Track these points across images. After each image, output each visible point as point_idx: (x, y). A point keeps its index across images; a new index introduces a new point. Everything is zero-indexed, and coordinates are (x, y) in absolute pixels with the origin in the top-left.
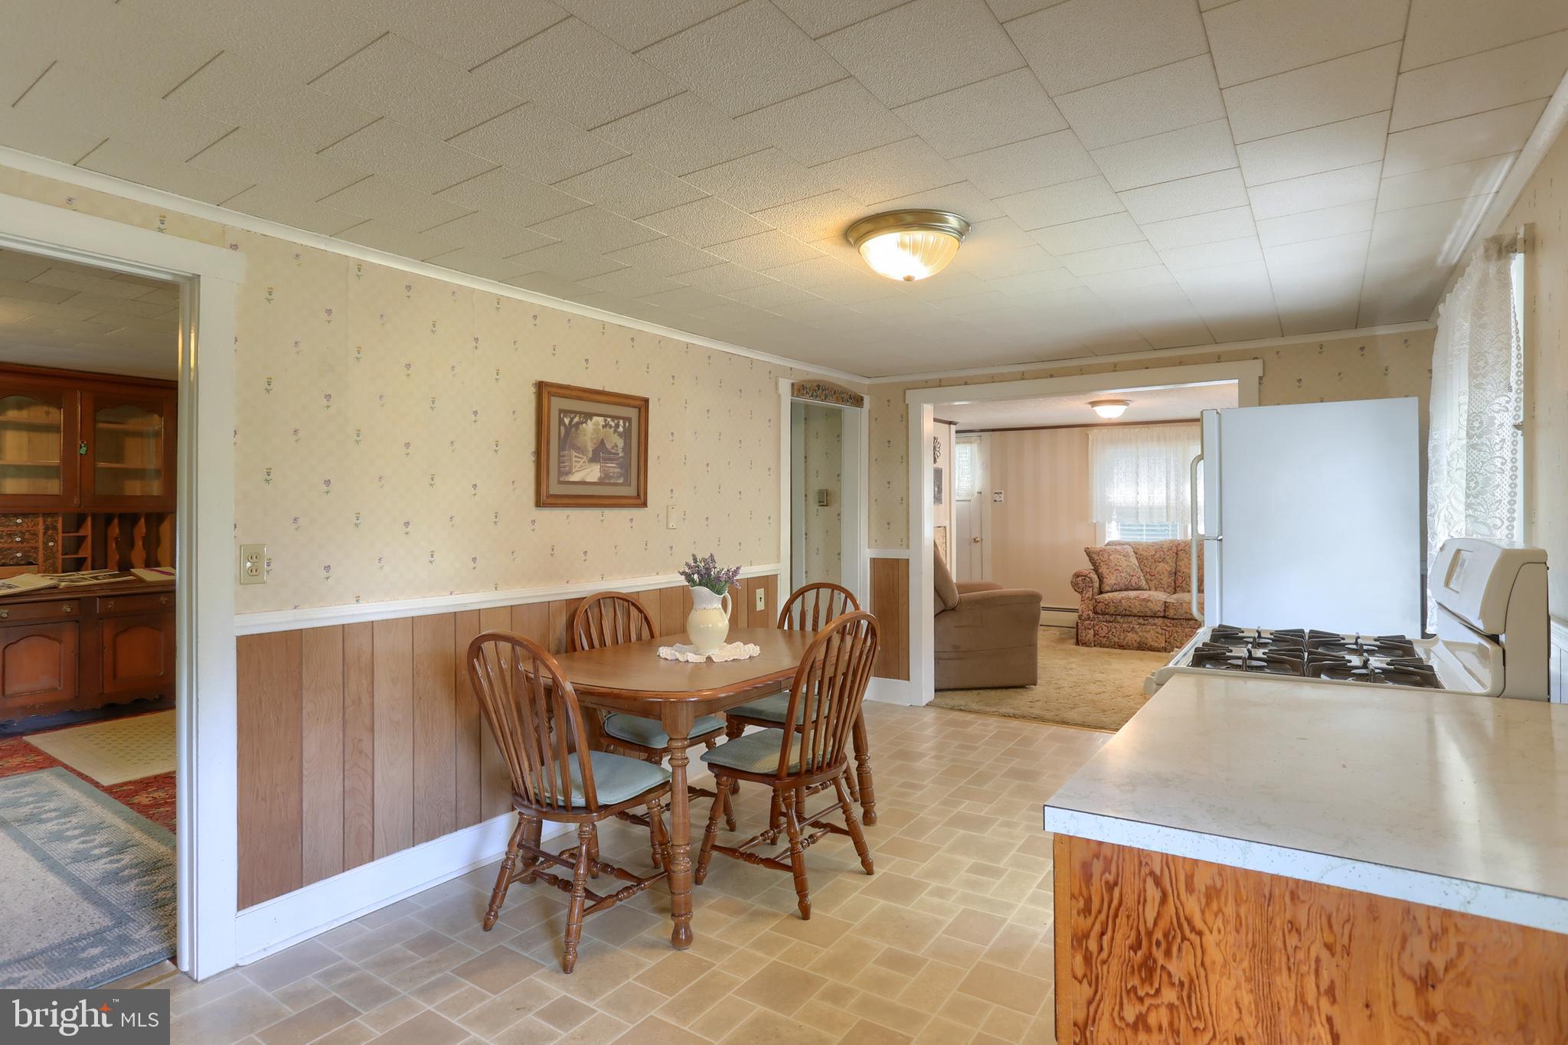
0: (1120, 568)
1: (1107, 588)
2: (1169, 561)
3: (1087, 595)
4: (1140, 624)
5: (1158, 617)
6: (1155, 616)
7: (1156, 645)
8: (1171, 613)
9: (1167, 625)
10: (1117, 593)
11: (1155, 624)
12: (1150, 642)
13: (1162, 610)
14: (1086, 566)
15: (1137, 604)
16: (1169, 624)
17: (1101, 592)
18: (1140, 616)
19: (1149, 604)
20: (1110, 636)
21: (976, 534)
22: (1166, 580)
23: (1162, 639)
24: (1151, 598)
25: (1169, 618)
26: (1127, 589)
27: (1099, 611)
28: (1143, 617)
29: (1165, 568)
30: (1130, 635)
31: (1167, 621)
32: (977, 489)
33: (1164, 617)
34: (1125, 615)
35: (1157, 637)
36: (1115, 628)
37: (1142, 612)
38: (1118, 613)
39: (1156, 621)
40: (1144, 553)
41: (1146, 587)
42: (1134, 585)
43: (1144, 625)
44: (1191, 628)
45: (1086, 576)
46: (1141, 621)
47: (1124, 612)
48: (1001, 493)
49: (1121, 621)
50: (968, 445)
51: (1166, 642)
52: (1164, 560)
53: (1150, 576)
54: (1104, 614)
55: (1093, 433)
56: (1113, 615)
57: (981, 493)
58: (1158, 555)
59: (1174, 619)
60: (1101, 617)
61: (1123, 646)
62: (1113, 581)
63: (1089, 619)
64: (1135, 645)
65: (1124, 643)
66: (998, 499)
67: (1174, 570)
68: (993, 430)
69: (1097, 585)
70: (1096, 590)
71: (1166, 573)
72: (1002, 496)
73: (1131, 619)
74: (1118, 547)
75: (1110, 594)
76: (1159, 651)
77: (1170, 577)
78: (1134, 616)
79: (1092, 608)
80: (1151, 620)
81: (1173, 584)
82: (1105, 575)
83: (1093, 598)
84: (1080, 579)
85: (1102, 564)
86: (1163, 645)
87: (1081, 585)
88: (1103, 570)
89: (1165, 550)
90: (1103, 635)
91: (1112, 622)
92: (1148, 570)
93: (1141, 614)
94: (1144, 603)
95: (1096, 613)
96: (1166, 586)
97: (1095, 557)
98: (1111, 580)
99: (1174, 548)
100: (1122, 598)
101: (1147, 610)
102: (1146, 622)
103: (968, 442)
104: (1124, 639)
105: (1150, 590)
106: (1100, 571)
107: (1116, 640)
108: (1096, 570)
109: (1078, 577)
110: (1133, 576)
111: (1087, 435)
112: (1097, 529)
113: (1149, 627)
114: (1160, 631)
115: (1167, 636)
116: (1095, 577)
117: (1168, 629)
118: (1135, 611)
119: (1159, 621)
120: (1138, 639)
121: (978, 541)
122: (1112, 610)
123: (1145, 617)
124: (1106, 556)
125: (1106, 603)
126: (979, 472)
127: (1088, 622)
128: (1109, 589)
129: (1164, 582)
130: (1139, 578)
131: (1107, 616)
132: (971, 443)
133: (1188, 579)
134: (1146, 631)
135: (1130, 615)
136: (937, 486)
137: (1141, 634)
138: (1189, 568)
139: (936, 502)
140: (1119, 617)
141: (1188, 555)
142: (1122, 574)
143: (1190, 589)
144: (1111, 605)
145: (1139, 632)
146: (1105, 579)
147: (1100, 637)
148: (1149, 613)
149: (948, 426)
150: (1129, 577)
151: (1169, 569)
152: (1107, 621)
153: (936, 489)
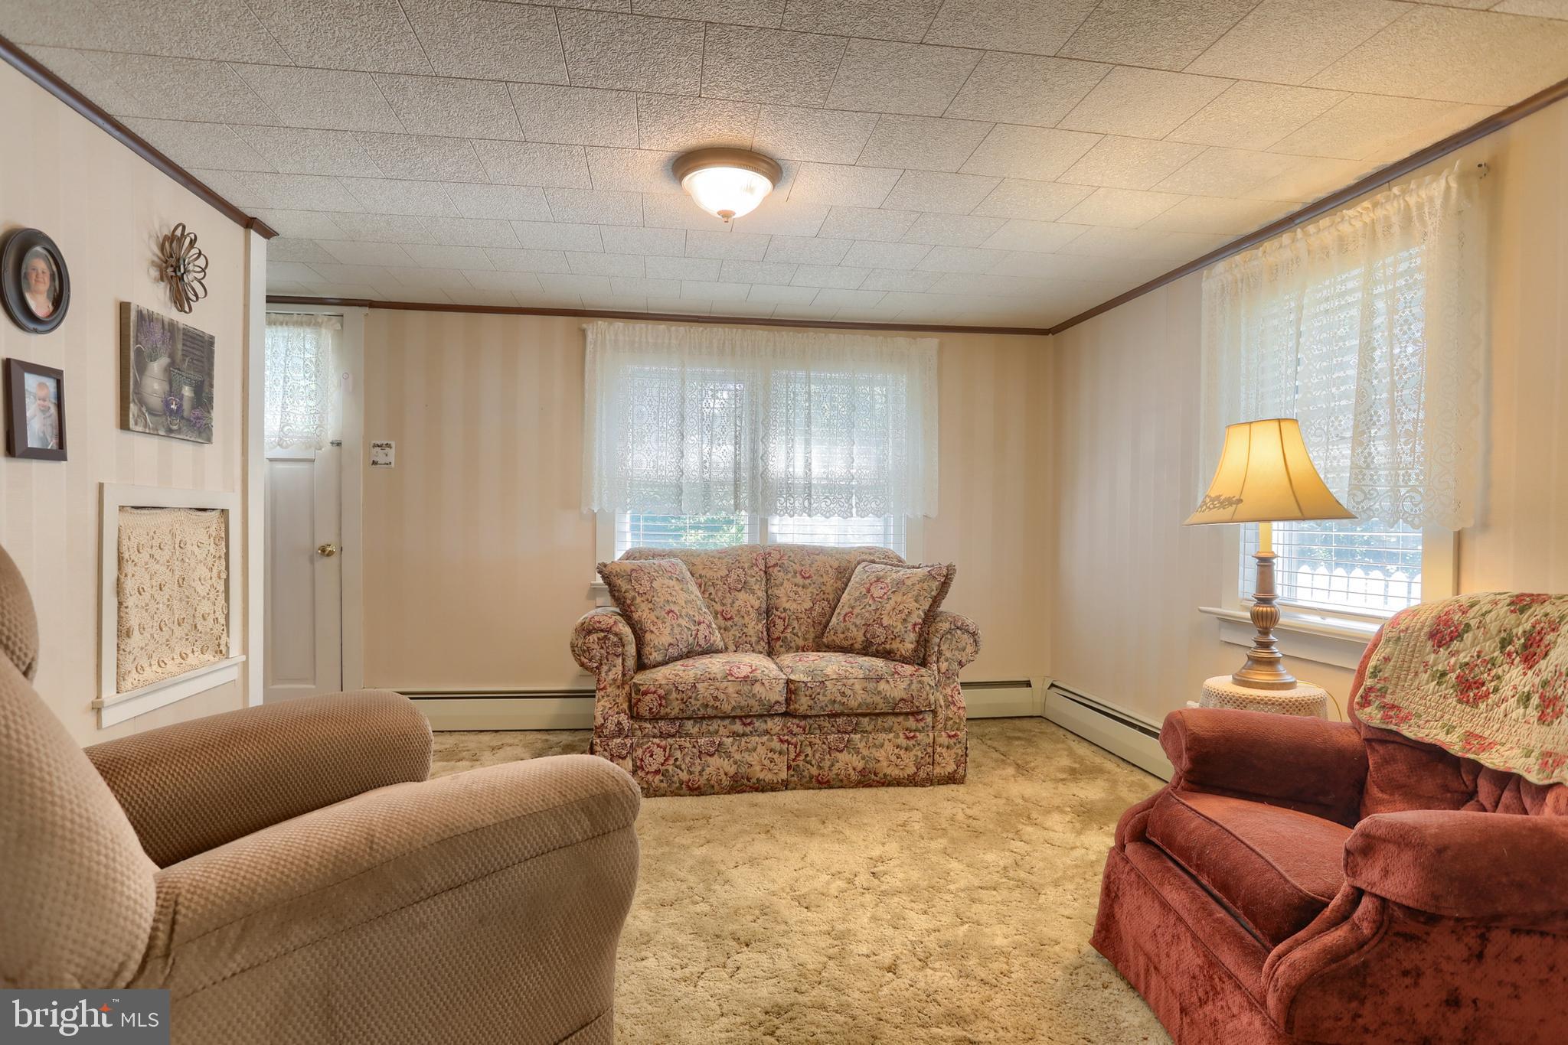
0: (676, 609)
1: (656, 656)
2: (756, 587)
3: (611, 676)
4: (735, 734)
5: (772, 716)
6: (768, 714)
7: (767, 776)
8: (803, 704)
9: (791, 732)
11: (767, 732)
12: (759, 774)
13: (782, 699)
14: (604, 611)
15: (731, 690)
16: (795, 730)
17: (641, 666)
18: (734, 717)
19: (757, 688)
20: (670, 768)
21: (326, 536)
22: (755, 627)
23: (781, 763)
24: (758, 674)
25: (795, 717)
26: (689, 654)
27: (644, 710)
28: (740, 717)
29: (750, 601)
30: (715, 761)
31: (792, 723)
32: (331, 433)
33: (785, 714)
34: (703, 718)
35: (771, 761)
36: (681, 748)
37: (742, 708)
38: (689, 713)
39: (770, 724)
40: (710, 574)
41: (721, 646)
42: (702, 642)
43: (744, 735)
44: (839, 731)
45: (609, 630)
46: (738, 727)
47: (702, 712)
48: (388, 446)
49: (694, 730)
50: (308, 330)
51: (789, 768)
52: (745, 586)
53: (725, 621)
54: (655, 718)
55: (597, 329)
56: (677, 718)
57: (339, 444)
58: (733, 576)
59: (805, 717)
60: (647, 725)
61: (699, 788)
62: (666, 639)
63: (620, 732)
64: (726, 782)
65: (702, 781)
66: (381, 459)
67: (764, 606)
68: (372, 304)
69: (631, 649)
70: (631, 663)
71: (753, 614)
72: (392, 452)
73: (714, 725)
74: (664, 562)
75: (665, 670)
76: (773, 790)
77: (759, 621)
78: (723, 718)
79: (625, 706)
80: (758, 724)
81: (765, 633)
82: (648, 625)
83: (624, 683)
84: (594, 637)
85: (639, 600)
86: (784, 775)
87: (597, 652)
88: (642, 613)
89: (746, 566)
90: (654, 768)
91: (673, 736)
92: (719, 608)
93: (738, 712)
94: (746, 688)
95: (635, 716)
96: (754, 639)
97: (624, 585)
98: (661, 638)
99: (761, 562)
100: (700, 680)
101: (752, 702)
102: (748, 729)
103: (309, 324)
104: (701, 772)
106: (636, 616)
107: (684, 776)
108: (627, 615)
109: (590, 633)
110: (699, 624)
111: (584, 331)
112: (596, 526)
113: (755, 739)
114: (776, 744)
115: (792, 756)
116: (626, 631)
117: (794, 740)
118: (727, 708)
119: (775, 725)
120: (732, 770)
121: (330, 554)
122: (675, 709)
123: (745, 717)
124: (645, 581)
125: (661, 692)
126: (335, 395)
127: (619, 740)
128: (660, 658)
129: (750, 631)
130: (709, 626)
131: (662, 723)
132: (318, 325)
133: (795, 624)
134: (747, 750)
135: (715, 717)
136: (190, 385)
137: (738, 757)
138: (795, 601)
139: (179, 431)
140: (689, 724)
141: (790, 575)
142: (681, 621)
143: (801, 643)
144: (674, 695)
145: (732, 755)
146: (648, 636)
147: (647, 773)
148: (757, 709)
149: (238, 230)
150: (693, 628)
151: (757, 604)
152: (662, 736)
153: (187, 392)
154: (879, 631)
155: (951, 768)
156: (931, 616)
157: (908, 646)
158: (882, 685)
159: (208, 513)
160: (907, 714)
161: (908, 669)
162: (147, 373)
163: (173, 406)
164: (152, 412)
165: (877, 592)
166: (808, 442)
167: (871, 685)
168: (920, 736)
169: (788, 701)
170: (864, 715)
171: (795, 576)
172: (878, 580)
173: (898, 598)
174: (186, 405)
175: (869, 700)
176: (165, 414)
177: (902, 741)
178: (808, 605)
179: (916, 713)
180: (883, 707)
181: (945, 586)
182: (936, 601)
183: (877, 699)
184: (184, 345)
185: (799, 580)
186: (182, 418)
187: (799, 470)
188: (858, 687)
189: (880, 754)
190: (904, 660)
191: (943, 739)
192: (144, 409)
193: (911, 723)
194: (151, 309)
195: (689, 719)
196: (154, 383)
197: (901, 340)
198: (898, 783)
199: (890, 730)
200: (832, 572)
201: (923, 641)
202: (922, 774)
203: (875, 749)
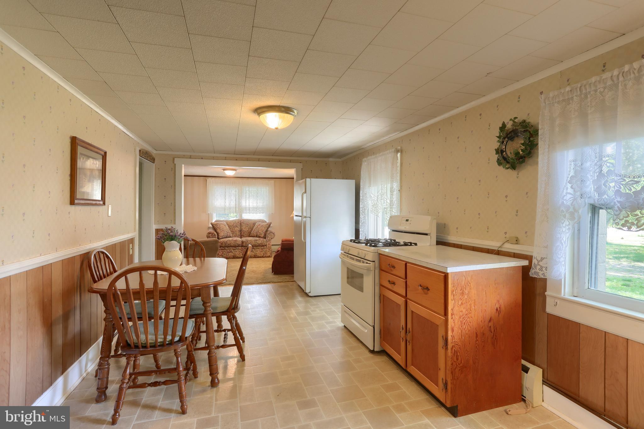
12: (237, 255)
41: (232, 236)
55: (209, 180)
88: (218, 231)
100: (228, 241)
104: (228, 255)
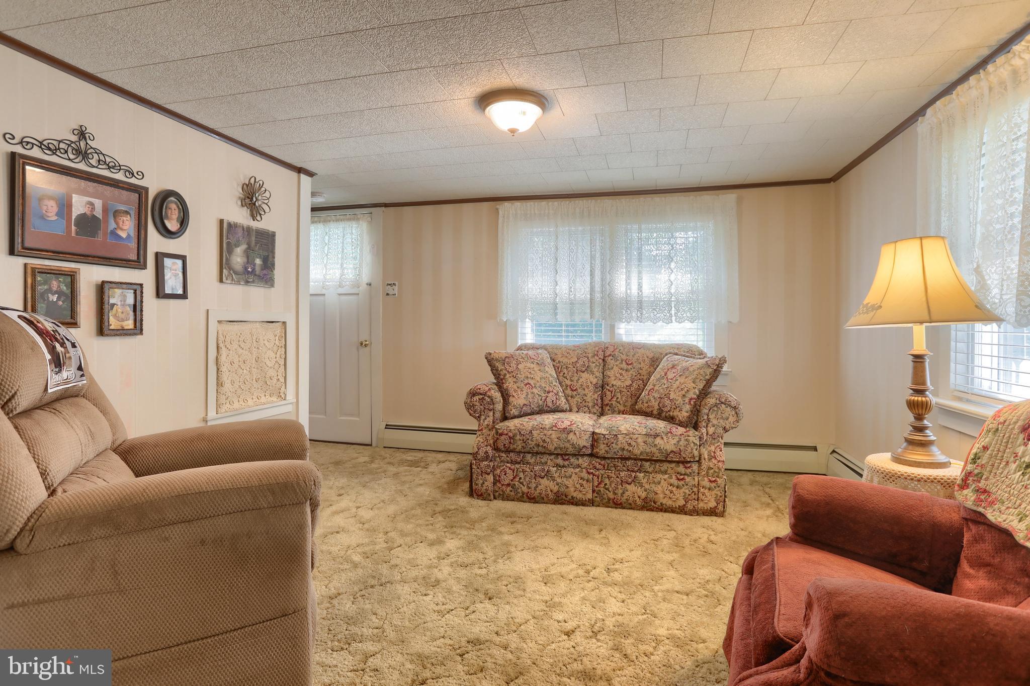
0: (532, 382)
1: (514, 412)
2: (595, 370)
3: (486, 423)
4: (557, 466)
5: (583, 455)
6: (578, 454)
7: (579, 496)
8: (602, 449)
9: (595, 467)
10: (526, 419)
11: (579, 466)
12: (573, 493)
13: (588, 445)
15: (554, 436)
16: (598, 466)
17: (505, 418)
18: (558, 454)
19: (571, 436)
20: (517, 483)
21: (364, 337)
22: (591, 396)
23: (588, 488)
24: (574, 428)
25: (598, 457)
26: (541, 412)
27: (501, 446)
28: (562, 455)
29: (590, 379)
30: (545, 482)
31: (595, 462)
32: (365, 279)
33: (591, 455)
34: (537, 453)
35: (582, 485)
36: (524, 471)
37: (561, 449)
38: (528, 449)
39: (580, 461)
40: (565, 360)
41: (566, 408)
42: (550, 404)
43: (564, 466)
44: (628, 470)
45: (485, 394)
46: (560, 461)
47: (536, 449)
48: (394, 284)
49: (532, 461)
50: (354, 222)
51: (594, 491)
52: (587, 369)
53: (571, 391)
54: (508, 451)
56: (520, 452)
57: (370, 285)
58: (581, 362)
59: (605, 458)
60: (504, 455)
61: (534, 498)
62: (522, 401)
63: (487, 458)
64: (551, 496)
65: (536, 494)
66: (391, 292)
67: (600, 382)
68: (386, 205)
69: (499, 407)
70: (498, 415)
71: (591, 387)
72: (396, 288)
73: (545, 459)
74: (530, 353)
75: (516, 421)
76: (583, 505)
77: (595, 392)
78: (551, 454)
79: (491, 442)
80: (573, 460)
81: (600, 401)
82: (512, 392)
83: (493, 427)
84: (477, 398)
85: (508, 376)
86: (590, 496)
87: (478, 407)
88: (510, 384)
89: (590, 355)
90: (507, 482)
91: (519, 463)
92: (568, 382)
93: (559, 451)
94: (564, 436)
95: (496, 449)
96: (590, 405)
97: (499, 366)
98: (519, 400)
99: (601, 353)
100: (535, 428)
101: (567, 445)
102: (566, 463)
103: (354, 220)
105: (571, 410)
106: (505, 387)
107: (525, 489)
108: (500, 384)
109: (474, 395)
110: (549, 392)
111: (497, 209)
112: (507, 329)
113: (571, 470)
114: (584, 475)
115: (596, 483)
116: (497, 395)
117: (597, 473)
118: (551, 447)
119: (584, 462)
120: (555, 489)
121: (366, 346)
122: (519, 446)
123: (564, 455)
124: (513, 364)
125: (511, 434)
126: (368, 258)
127: (486, 463)
128: (516, 413)
129: (588, 399)
130: (557, 394)
131: (512, 454)
132: (358, 219)
133: (619, 395)
134: (566, 477)
135: (545, 453)
136: (260, 258)
137: (559, 480)
138: (619, 379)
139: (253, 282)
140: (528, 456)
141: (618, 362)
142: (535, 390)
143: (622, 408)
144: (518, 437)
145: (556, 479)
146: (511, 399)
147: (503, 485)
148: (571, 450)
149: (294, 175)
150: (543, 395)
151: (595, 381)
152: (512, 462)
153: (258, 261)
154: (667, 402)
155: (712, 504)
156: (704, 393)
157: (684, 414)
158: (658, 441)
159: (274, 324)
160: (678, 462)
161: (681, 430)
162: (234, 253)
163: (249, 270)
164: (236, 273)
165: (670, 375)
166: (640, 273)
167: (650, 440)
168: (688, 479)
169: (592, 446)
170: (646, 460)
171: (621, 363)
172: (673, 367)
173: (682, 380)
174: (258, 269)
175: (648, 450)
176: (245, 274)
177: (674, 481)
178: (629, 382)
179: (684, 462)
180: (657, 456)
181: (716, 372)
182: (709, 383)
183: (654, 450)
184: (256, 238)
185: (624, 366)
186: (255, 275)
187: (634, 290)
188: (640, 440)
189: (658, 489)
190: (681, 424)
191: (705, 483)
192: (232, 272)
193: (681, 469)
194: (236, 221)
195: (529, 453)
196: (238, 258)
197: (707, 197)
198: (672, 510)
199: (665, 472)
200: (647, 361)
201: (696, 411)
202: (690, 506)
203: (654, 485)
